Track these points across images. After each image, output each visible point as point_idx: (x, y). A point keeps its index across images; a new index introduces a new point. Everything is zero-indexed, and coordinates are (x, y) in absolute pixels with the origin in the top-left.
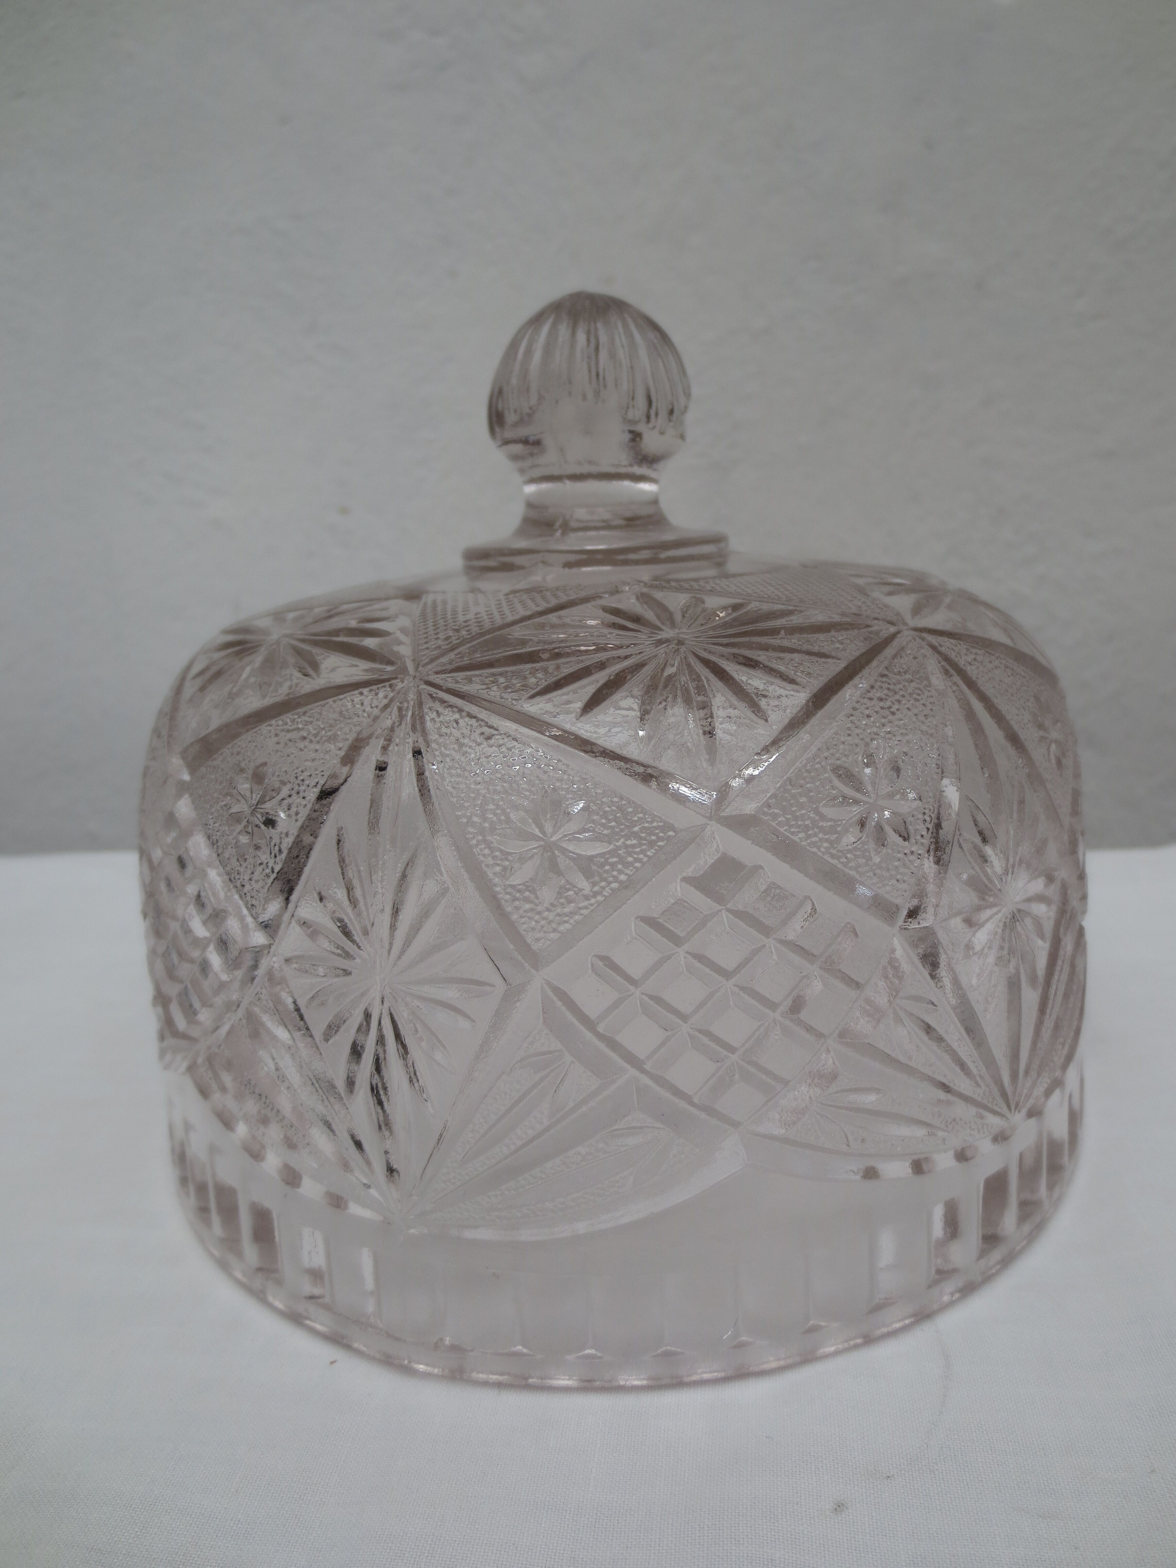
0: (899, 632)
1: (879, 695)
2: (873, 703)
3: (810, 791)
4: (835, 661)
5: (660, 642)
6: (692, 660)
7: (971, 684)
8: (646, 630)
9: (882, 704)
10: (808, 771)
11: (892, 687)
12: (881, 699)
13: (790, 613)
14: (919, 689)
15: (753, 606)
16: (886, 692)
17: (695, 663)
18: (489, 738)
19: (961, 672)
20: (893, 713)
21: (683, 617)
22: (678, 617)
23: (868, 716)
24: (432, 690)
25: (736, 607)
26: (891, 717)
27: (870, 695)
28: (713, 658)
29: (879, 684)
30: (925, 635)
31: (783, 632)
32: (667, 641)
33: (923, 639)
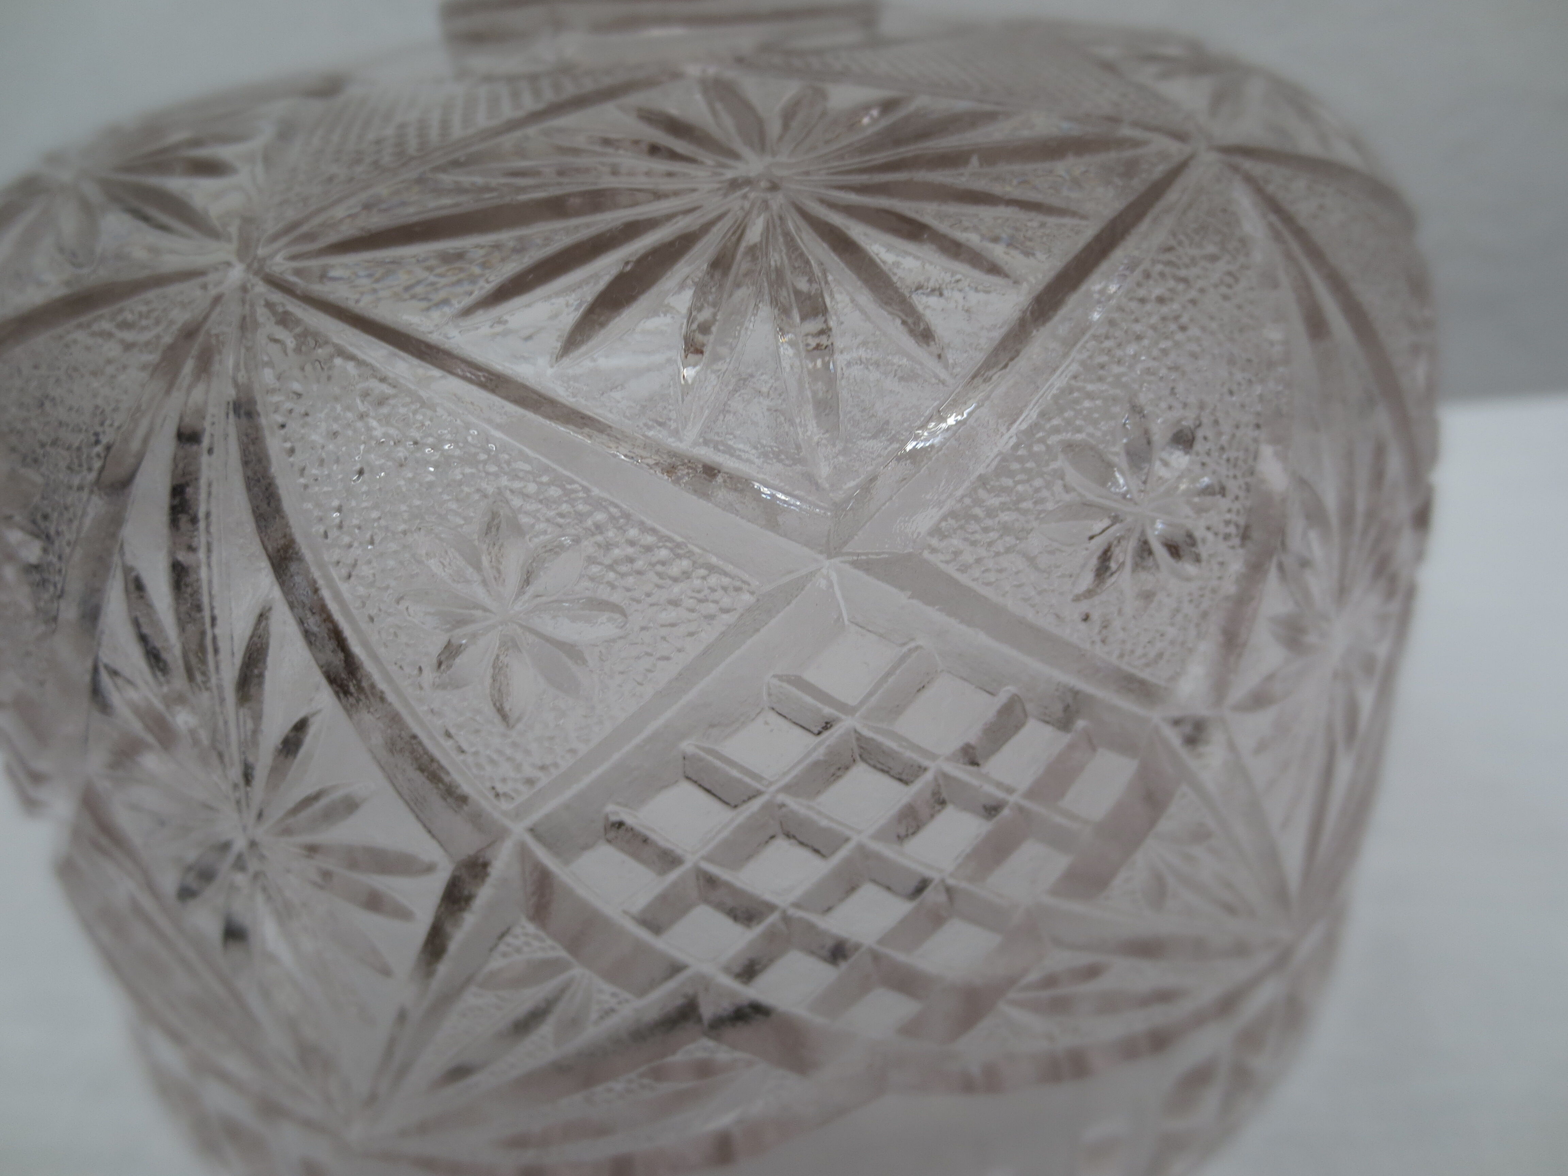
0: (1192, 157)
1: (1158, 291)
2: (1148, 307)
3: (1021, 498)
4: (1075, 221)
5: (734, 185)
6: (793, 222)
7: (1315, 253)
8: (709, 159)
9: (1165, 310)
10: (1021, 460)
11: (1183, 273)
12: (1161, 300)
13: (991, 116)
14: (1230, 274)
15: (921, 102)
16: (1171, 283)
17: (798, 229)
18: (381, 402)
19: (1300, 233)
20: (1183, 328)
21: (786, 126)
22: (774, 128)
23: (1139, 338)
24: (277, 297)
25: (888, 106)
26: (1180, 336)
27: (1142, 293)
28: (837, 219)
29: (1159, 267)
30: (1238, 160)
31: (975, 160)
32: (748, 182)
33: (1235, 169)
